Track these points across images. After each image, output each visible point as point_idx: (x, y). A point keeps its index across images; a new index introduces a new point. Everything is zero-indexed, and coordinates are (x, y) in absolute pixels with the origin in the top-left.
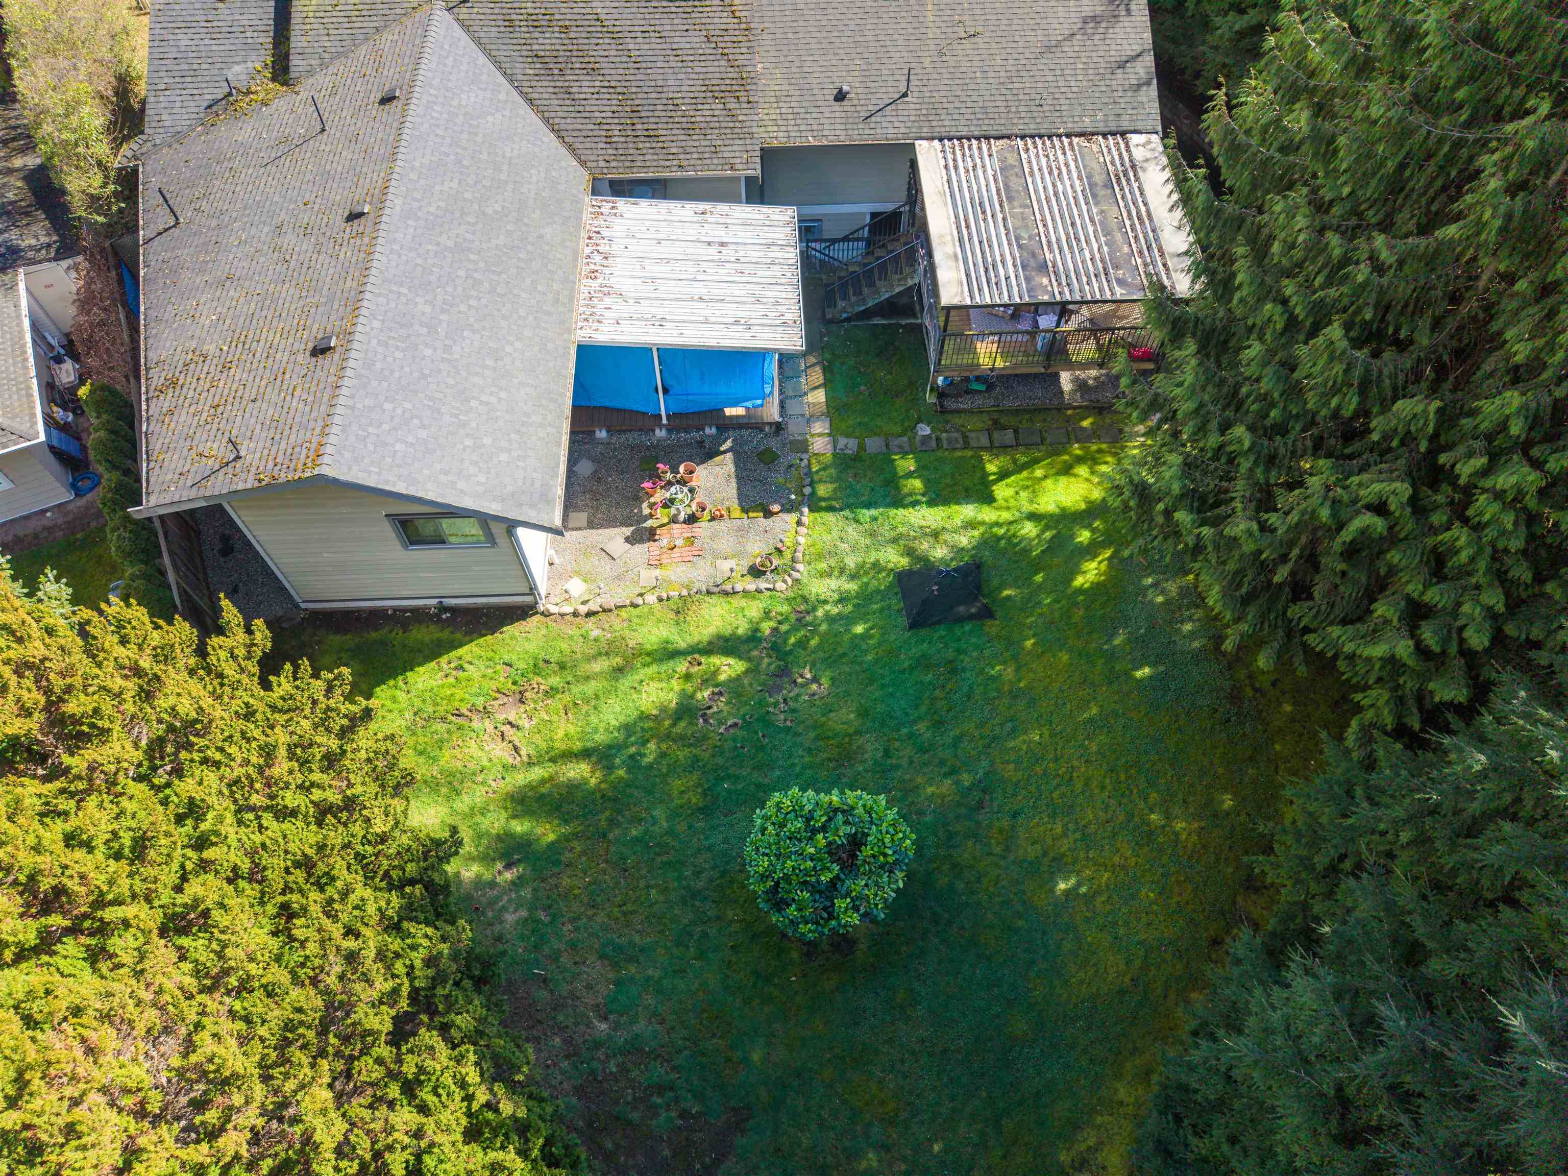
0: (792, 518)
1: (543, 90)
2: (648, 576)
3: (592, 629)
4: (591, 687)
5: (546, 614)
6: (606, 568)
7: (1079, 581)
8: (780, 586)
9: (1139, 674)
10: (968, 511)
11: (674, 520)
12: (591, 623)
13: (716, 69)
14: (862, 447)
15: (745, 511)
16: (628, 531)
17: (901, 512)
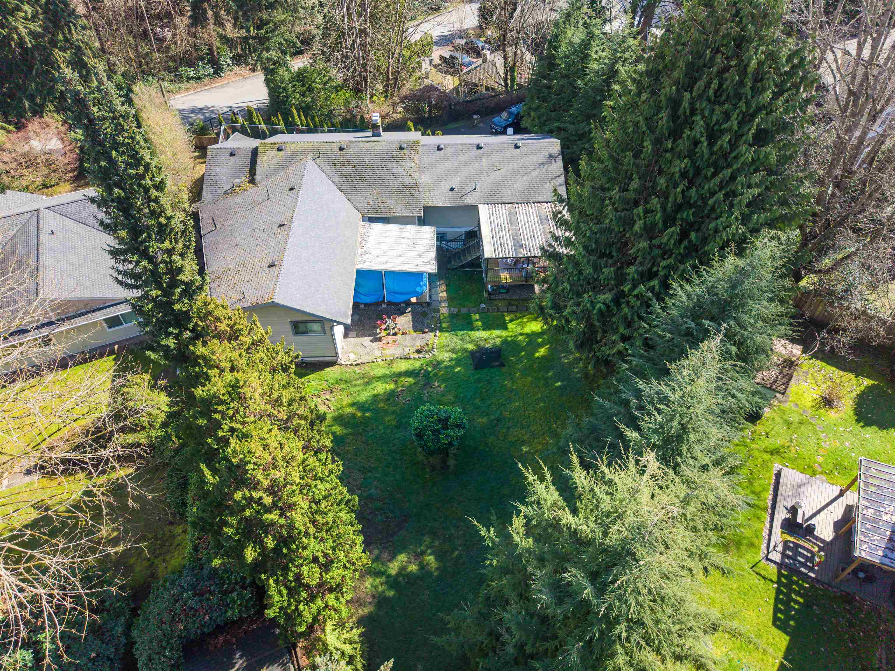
0: (432, 334)
1: (346, 187)
2: (378, 353)
3: (357, 369)
4: (356, 389)
5: (341, 365)
6: (362, 350)
7: (537, 355)
8: (427, 356)
9: (557, 385)
10: (498, 332)
11: (388, 334)
12: (357, 368)
13: (407, 180)
14: (459, 311)
15: (415, 331)
16: (371, 338)
17: (473, 332)
